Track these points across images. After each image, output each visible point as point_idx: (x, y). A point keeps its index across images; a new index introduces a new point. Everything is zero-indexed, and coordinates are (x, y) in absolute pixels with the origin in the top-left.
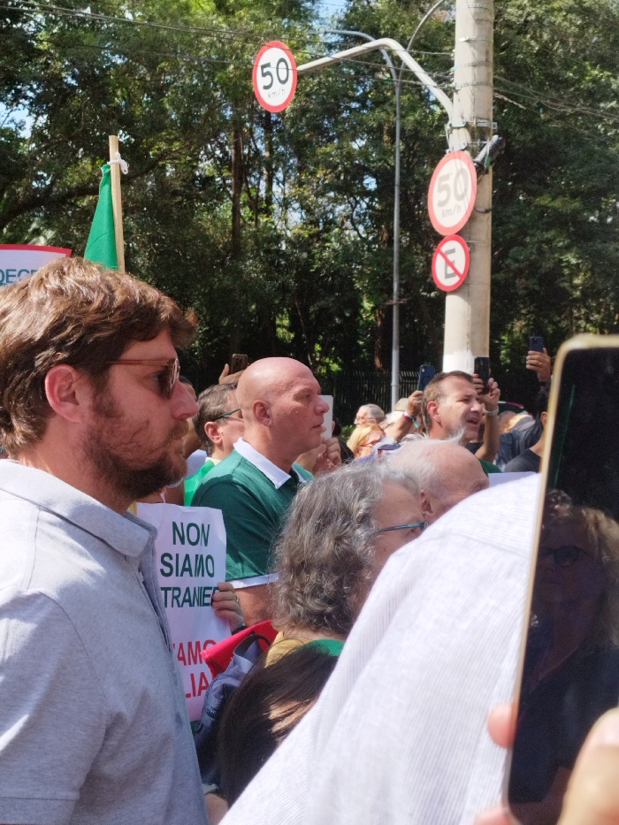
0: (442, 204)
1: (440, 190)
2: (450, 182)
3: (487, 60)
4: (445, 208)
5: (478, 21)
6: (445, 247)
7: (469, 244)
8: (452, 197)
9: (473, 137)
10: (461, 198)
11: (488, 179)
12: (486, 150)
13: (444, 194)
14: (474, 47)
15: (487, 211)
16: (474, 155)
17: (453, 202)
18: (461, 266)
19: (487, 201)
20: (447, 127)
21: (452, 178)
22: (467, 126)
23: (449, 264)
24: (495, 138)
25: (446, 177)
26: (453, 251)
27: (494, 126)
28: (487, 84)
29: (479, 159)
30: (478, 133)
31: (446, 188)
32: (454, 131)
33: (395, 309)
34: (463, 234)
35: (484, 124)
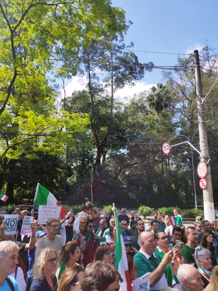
0: (200, 172)
1: (200, 169)
2: (201, 168)
3: (207, 145)
4: (201, 173)
5: (204, 138)
7: (206, 180)
8: (202, 171)
10: (204, 171)
11: (209, 167)
12: (208, 161)
13: (200, 170)
14: (204, 143)
15: (210, 173)
16: (206, 163)
18: (205, 184)
19: (209, 171)
21: (202, 167)
23: (203, 184)
24: (210, 159)
25: (201, 167)
26: (203, 181)
27: (209, 157)
28: (207, 149)
30: (206, 159)
32: (201, 158)
33: (194, 186)
34: (205, 178)
35: (207, 157)
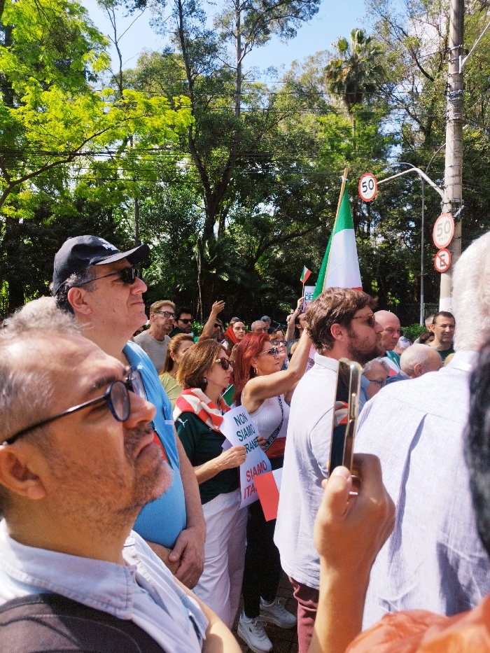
0: (439, 236)
1: (438, 230)
3: (459, 175)
5: (455, 157)
6: (440, 253)
7: (451, 252)
8: (444, 232)
9: (453, 206)
10: (447, 233)
11: (460, 224)
12: (459, 212)
13: (440, 231)
14: (454, 169)
15: (459, 238)
16: (453, 215)
17: (444, 235)
18: (447, 261)
19: (459, 233)
20: (441, 203)
22: (450, 202)
23: (442, 260)
24: (463, 207)
25: (441, 224)
26: (444, 255)
27: (462, 201)
28: (459, 184)
29: (455, 216)
30: (455, 205)
31: (441, 229)
32: (445, 204)
33: (422, 277)
34: (448, 248)
35: (458, 201)
